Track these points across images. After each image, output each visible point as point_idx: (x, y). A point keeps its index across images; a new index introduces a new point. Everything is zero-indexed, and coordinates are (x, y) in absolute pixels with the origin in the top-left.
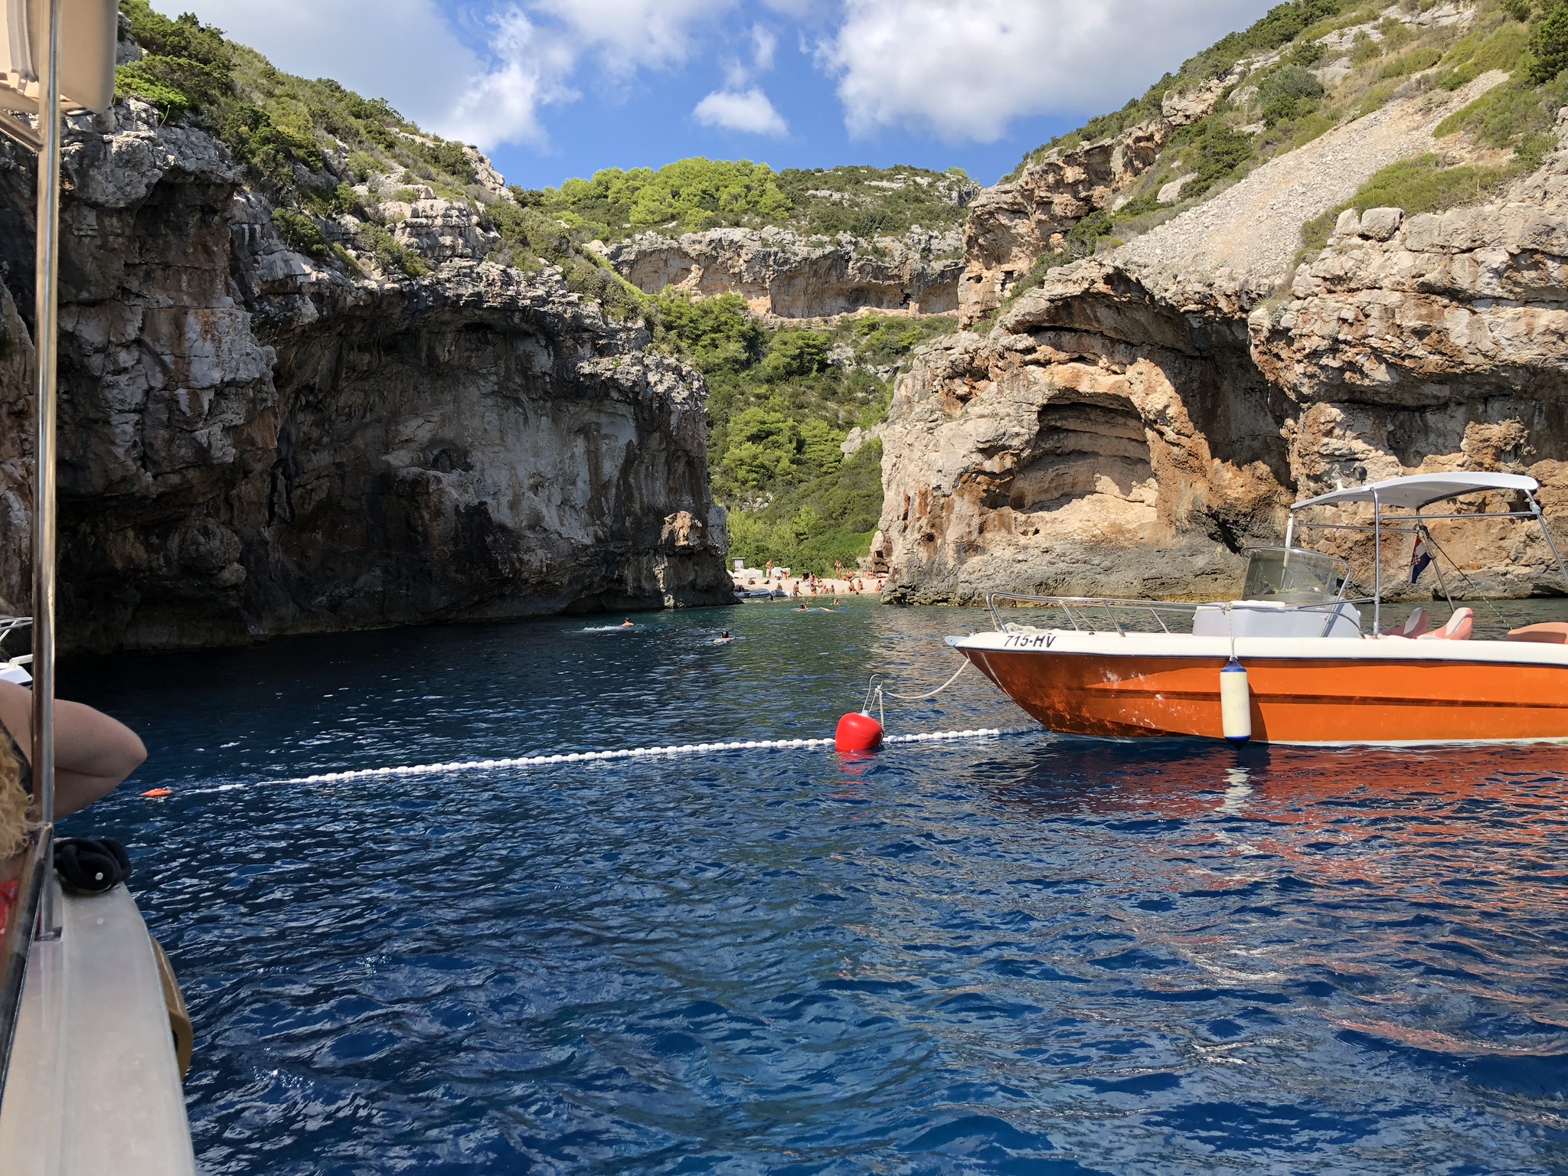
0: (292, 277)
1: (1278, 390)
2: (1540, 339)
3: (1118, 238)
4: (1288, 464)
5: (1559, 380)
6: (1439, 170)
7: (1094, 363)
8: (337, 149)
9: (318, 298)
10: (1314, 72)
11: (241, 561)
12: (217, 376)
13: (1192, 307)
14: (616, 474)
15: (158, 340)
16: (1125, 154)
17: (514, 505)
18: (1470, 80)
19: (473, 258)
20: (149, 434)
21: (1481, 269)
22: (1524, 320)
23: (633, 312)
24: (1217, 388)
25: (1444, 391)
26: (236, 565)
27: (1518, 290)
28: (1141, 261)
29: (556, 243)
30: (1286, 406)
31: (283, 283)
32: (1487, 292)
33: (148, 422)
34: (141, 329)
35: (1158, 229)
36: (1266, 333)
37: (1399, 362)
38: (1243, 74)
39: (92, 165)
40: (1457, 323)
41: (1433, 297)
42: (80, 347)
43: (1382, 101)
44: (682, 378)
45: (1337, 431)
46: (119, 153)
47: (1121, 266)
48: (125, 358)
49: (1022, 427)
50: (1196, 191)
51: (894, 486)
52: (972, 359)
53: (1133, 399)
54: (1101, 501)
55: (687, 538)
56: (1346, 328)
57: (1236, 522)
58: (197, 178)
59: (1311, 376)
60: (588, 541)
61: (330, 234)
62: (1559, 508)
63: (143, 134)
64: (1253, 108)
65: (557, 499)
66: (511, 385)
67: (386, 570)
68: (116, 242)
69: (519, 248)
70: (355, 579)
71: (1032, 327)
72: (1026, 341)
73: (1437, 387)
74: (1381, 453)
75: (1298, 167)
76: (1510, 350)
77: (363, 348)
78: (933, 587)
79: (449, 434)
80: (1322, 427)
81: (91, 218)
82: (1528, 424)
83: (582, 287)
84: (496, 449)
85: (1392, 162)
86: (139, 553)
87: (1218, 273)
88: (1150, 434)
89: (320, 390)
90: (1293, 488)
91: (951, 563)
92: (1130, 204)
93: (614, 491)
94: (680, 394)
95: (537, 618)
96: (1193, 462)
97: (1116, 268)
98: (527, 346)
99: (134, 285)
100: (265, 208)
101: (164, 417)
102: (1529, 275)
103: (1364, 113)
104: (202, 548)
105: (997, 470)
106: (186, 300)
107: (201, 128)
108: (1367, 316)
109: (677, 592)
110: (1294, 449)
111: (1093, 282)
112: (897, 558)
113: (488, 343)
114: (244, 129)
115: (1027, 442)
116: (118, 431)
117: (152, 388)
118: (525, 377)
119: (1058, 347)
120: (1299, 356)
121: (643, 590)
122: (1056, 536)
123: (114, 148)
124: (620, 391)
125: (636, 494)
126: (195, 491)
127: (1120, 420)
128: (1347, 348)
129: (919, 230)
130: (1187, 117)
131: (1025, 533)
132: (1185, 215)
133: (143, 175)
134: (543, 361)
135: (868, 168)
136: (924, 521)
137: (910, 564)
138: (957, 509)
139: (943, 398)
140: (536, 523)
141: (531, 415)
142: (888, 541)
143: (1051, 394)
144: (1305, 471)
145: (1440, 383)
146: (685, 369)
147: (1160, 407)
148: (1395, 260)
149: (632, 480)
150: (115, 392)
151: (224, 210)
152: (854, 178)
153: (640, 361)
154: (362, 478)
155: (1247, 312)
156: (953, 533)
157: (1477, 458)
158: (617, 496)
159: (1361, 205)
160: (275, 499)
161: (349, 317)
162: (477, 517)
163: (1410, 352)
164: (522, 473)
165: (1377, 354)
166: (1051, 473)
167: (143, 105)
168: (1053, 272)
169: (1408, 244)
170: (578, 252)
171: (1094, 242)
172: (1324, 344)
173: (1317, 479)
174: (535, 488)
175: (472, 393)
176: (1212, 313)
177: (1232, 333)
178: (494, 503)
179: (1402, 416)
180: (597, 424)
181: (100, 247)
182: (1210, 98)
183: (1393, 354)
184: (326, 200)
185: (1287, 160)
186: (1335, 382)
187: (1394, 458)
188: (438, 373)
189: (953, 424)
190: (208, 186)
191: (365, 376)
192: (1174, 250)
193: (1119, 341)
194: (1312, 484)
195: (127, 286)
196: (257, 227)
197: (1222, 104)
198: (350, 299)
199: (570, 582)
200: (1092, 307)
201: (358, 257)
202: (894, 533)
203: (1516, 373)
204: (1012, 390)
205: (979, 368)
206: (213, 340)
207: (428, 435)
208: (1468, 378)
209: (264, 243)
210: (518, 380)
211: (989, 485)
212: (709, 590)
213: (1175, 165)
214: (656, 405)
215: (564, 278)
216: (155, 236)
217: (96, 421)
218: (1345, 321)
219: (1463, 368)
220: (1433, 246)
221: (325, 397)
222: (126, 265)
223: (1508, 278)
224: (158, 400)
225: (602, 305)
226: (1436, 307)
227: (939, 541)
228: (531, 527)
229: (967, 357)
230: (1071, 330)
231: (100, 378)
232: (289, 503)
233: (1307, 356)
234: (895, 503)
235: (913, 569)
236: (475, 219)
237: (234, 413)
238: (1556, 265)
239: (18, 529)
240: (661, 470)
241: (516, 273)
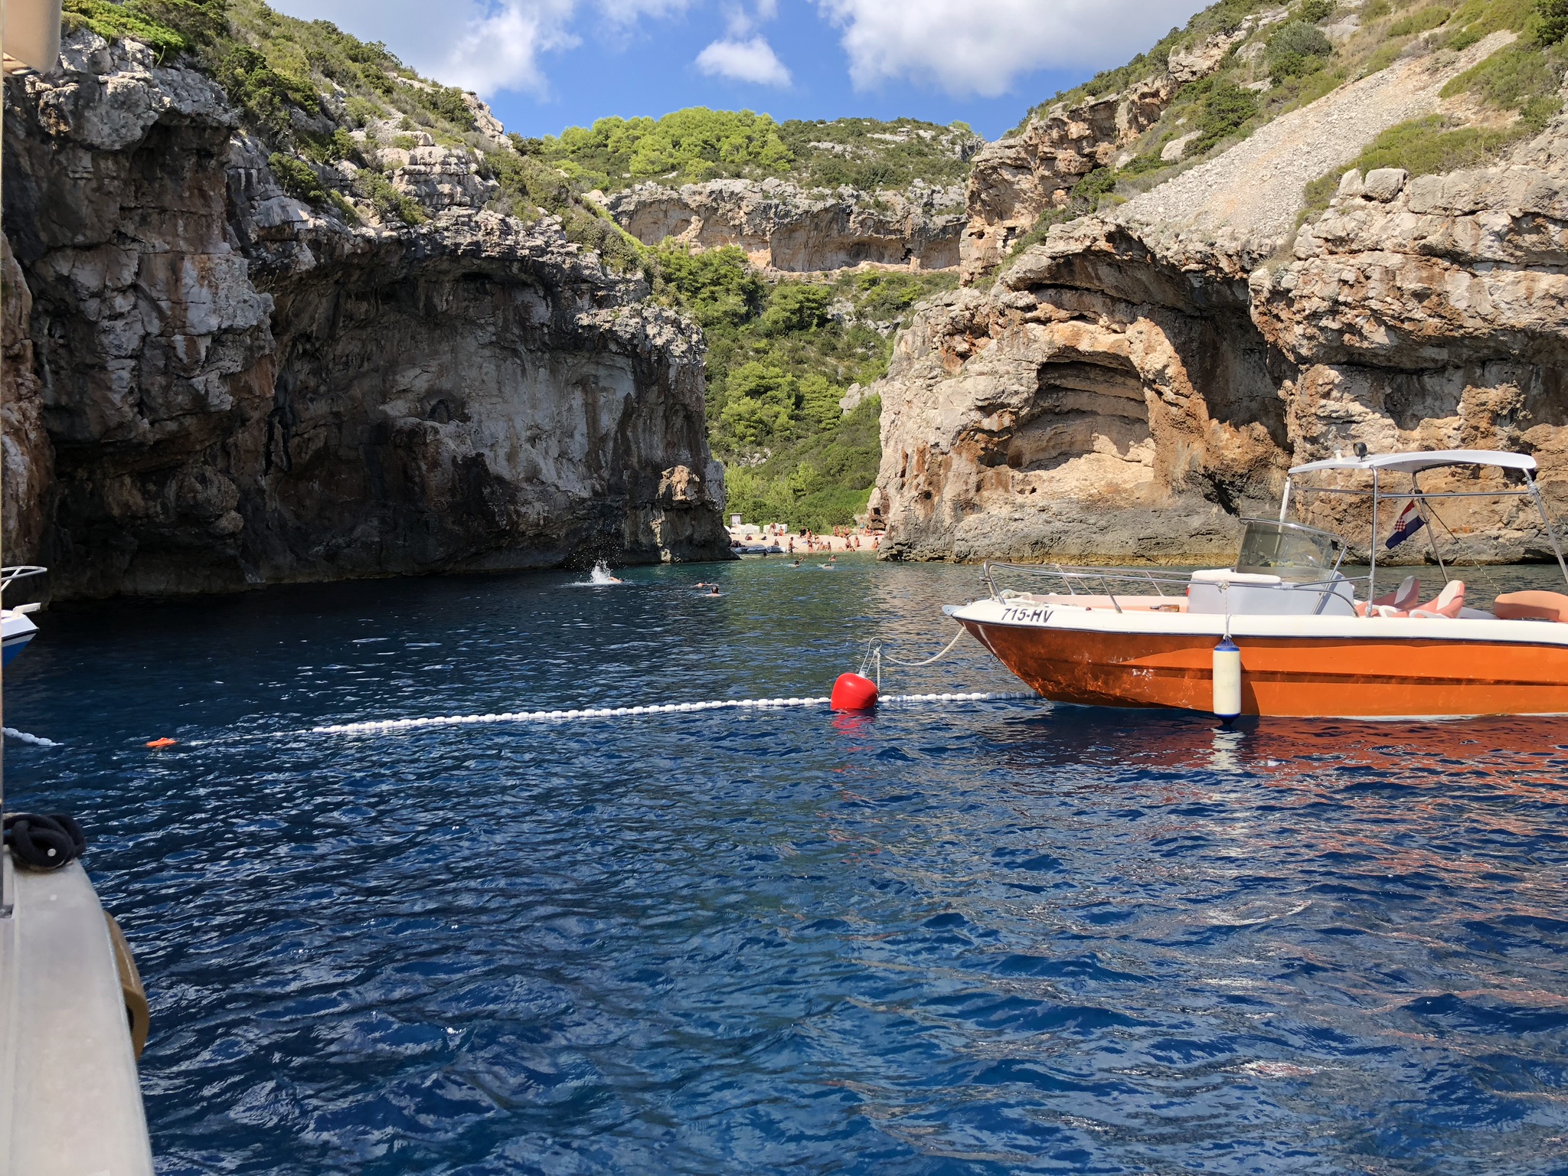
0: (289, 223)
1: (1277, 351)
2: (1540, 303)
3: (1120, 196)
4: (1286, 426)
5: (1557, 344)
6: (1444, 131)
7: (1094, 321)
8: (335, 94)
9: (315, 245)
10: (1322, 29)
11: (238, 510)
12: (214, 323)
13: (1193, 266)
14: (614, 427)
15: (154, 285)
16: (1130, 111)
17: (511, 457)
18: (1477, 41)
19: (471, 206)
20: (146, 381)
21: (1483, 232)
22: (1524, 284)
23: (632, 263)
24: (1216, 348)
25: (1443, 355)
26: (233, 513)
27: (1518, 253)
28: (1144, 219)
29: (555, 192)
30: (1284, 367)
31: (280, 229)
32: (1488, 255)
33: (145, 368)
34: (137, 274)
35: (1161, 187)
36: (1266, 294)
37: (1399, 324)
38: (1251, 30)
39: (87, 106)
40: (1458, 286)
41: (1434, 260)
42: (76, 291)
43: (1390, 59)
44: (681, 331)
45: (1335, 394)
46: (114, 95)
47: (1123, 224)
48: (121, 303)
49: (1021, 385)
50: (1200, 149)
51: (892, 443)
52: (973, 316)
53: (1132, 358)
54: (1098, 460)
55: (684, 493)
56: (1346, 289)
57: (1232, 483)
58: (193, 120)
59: (1311, 338)
60: (585, 494)
61: (328, 180)
62: (1552, 472)
63: (138, 75)
64: (1260, 65)
65: (554, 452)
66: (508, 335)
67: (383, 521)
68: (113, 186)
69: (518, 197)
70: (353, 529)
71: (1033, 285)
72: (1027, 298)
73: (1436, 350)
74: (1378, 415)
75: (1304, 125)
76: (1509, 314)
77: (361, 297)
78: (930, 544)
79: (446, 384)
80: (1320, 389)
81: (86, 160)
82: (1525, 389)
83: (581, 237)
84: (494, 400)
85: (1398, 122)
86: (137, 500)
87: (1220, 232)
88: (1148, 394)
89: (317, 338)
90: (1290, 450)
91: (948, 521)
92: (1134, 162)
93: (611, 444)
94: (679, 347)
95: (534, 570)
96: (1190, 422)
97: (1118, 226)
98: (527, 296)
99: (130, 229)
100: (262, 153)
101: (161, 363)
102: (1530, 239)
103: (1371, 72)
104: (199, 496)
105: (995, 428)
106: (183, 245)
107: (197, 70)
108: (1368, 278)
109: (674, 547)
110: (1292, 410)
111: (1095, 240)
112: (894, 516)
113: (486, 293)
114: (240, 71)
115: (1026, 400)
116: (114, 376)
117: (148, 334)
118: (523, 327)
119: (1059, 305)
120: (1298, 317)
121: (641, 544)
122: (1053, 495)
123: (110, 89)
124: (618, 343)
125: (634, 447)
126: (192, 438)
127: (1120, 379)
128: (1347, 310)
129: (922, 185)
130: (1194, 73)
131: (1022, 492)
132: (1189, 173)
133: (139, 117)
134: (542, 312)
135: (870, 120)
136: (922, 478)
137: (906, 522)
138: (954, 467)
139: (943, 355)
140: (533, 476)
141: (528, 366)
142: (885, 498)
143: (1051, 352)
144: (1303, 433)
145: (1439, 346)
146: (684, 322)
147: (1159, 367)
148: (1397, 221)
149: (629, 434)
150: (111, 337)
151: (220, 154)
152: (856, 131)
153: (639, 313)
154: (359, 428)
155: (1248, 272)
156: (950, 491)
157: (1473, 422)
158: (615, 449)
159: (1366, 164)
160: (272, 448)
161: (346, 265)
162: (474, 467)
163: (1409, 315)
164: (519, 424)
165: (1377, 317)
166: (1049, 432)
167: (139, 46)
168: (1055, 229)
169: (1411, 205)
170: (577, 201)
171: (1097, 200)
172: (1325, 305)
173: (1313, 440)
175: (470, 344)
176: (1212, 272)
177: (1233, 293)
178: (492, 454)
179: (1400, 379)
180: (595, 376)
181: (94, 190)
182: (1217, 54)
183: (1393, 317)
184: (324, 145)
185: (1293, 118)
186: (1334, 344)
187: (1391, 421)
188: (435, 322)
189: (952, 382)
190: (204, 129)
191: (363, 324)
192: (1176, 209)
193: (1119, 300)
194: (1308, 446)
195: (123, 230)
196: (254, 172)
197: (1229, 61)
198: (347, 247)
199: (567, 535)
200: (1094, 265)
201: (356, 204)
202: (891, 491)
203: (1515, 337)
204: (1012, 348)
205: (979, 326)
206: (210, 286)
207: (425, 386)
208: (1466, 342)
209: (261, 188)
210: (516, 331)
211: (987, 443)
212: (705, 545)
213: (1179, 122)
214: (654, 358)
215: (564, 228)
216: (151, 180)
217: (93, 367)
218: (1345, 282)
219: (1462, 331)
220: (1436, 208)
221: (322, 345)
222: (122, 208)
223: (1509, 241)
224: (155, 346)
225: (601, 256)
226: (1437, 270)
227: (936, 499)
228: (529, 480)
229: (967, 314)
230: (1072, 288)
231: (96, 323)
232: (286, 452)
233: (1306, 318)
234: (893, 460)
235: (910, 527)
236: (474, 167)
237: (232, 361)
238: (1558, 228)
239: (15, 473)
240: (659, 424)
241: (514, 222)
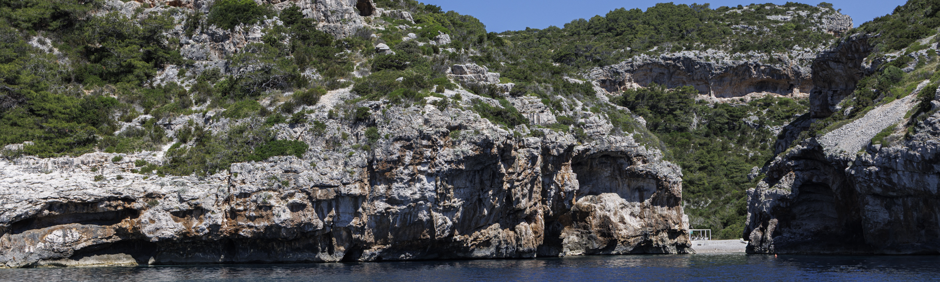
20: (553, 202)
21: (898, 163)
28: (825, 143)
35: (835, 131)
37: (881, 186)
41: (888, 169)
45: (870, 203)
50: (851, 115)
55: (674, 227)
74: (883, 210)
80: (865, 202)
88: (834, 197)
94: (672, 175)
106: (564, 171)
113: (608, 160)
115: (795, 198)
116: (548, 202)
117: (556, 192)
119: (807, 165)
122: (806, 230)
124: (652, 175)
129: (799, 48)
132: (845, 125)
134: (626, 166)
135: (770, 6)
136: (760, 223)
138: (771, 219)
141: (621, 182)
143: (803, 182)
144: (863, 214)
148: (878, 159)
152: (760, 12)
155: (847, 167)
162: (606, 219)
165: (875, 183)
166: (805, 208)
169: (881, 155)
175: (602, 176)
178: (609, 214)
180: (643, 186)
189: (770, 190)
193: (826, 164)
199: (634, 241)
203: (911, 190)
204: (790, 180)
205: (781, 170)
206: (570, 181)
208: (899, 191)
210: (617, 172)
211: (782, 211)
214: (663, 179)
219: (897, 189)
220: (887, 156)
224: (556, 195)
228: (621, 222)
230: (811, 159)
241: (619, 138)
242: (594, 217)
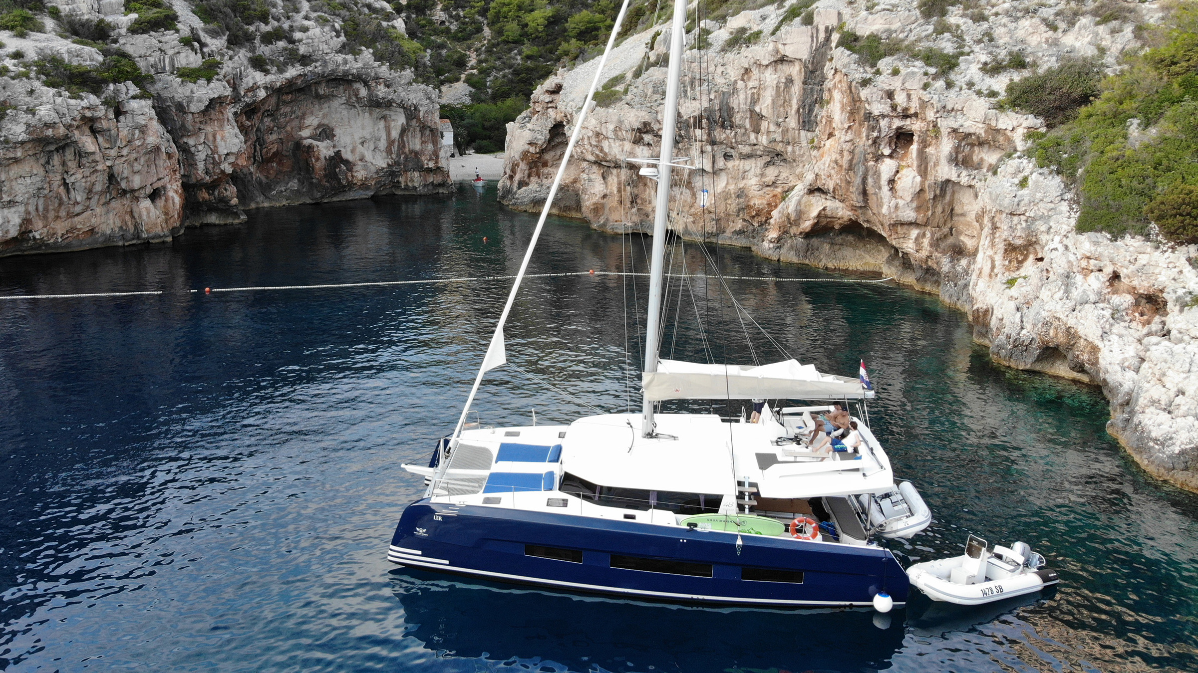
0: (255, 84)
12: (226, 151)
14: (397, 137)
15: (209, 142)
17: (353, 151)
19: (331, 53)
25: (607, 163)
27: (617, 137)
29: (371, 37)
32: (611, 136)
33: (207, 164)
34: (205, 139)
40: (605, 145)
42: (188, 146)
48: (200, 147)
49: (543, 136)
55: (428, 164)
60: (385, 165)
61: (273, 52)
65: (372, 148)
66: (351, 101)
67: (299, 180)
68: (198, 120)
69: (353, 44)
70: (287, 184)
71: (553, 92)
77: (288, 93)
79: (326, 122)
80: (581, 170)
84: (346, 127)
89: (272, 110)
93: (397, 143)
94: (425, 102)
98: (357, 85)
100: (246, 56)
101: (212, 162)
104: (225, 194)
105: (535, 152)
113: (340, 86)
115: (544, 142)
116: (199, 167)
117: (208, 155)
118: (357, 98)
121: (408, 186)
124: (396, 103)
125: (407, 145)
126: (222, 179)
131: (546, 178)
134: (363, 92)
137: (503, 187)
138: (521, 167)
141: (360, 112)
143: (554, 123)
149: (405, 139)
150: (198, 156)
154: (290, 143)
158: (399, 146)
160: (256, 154)
162: (337, 159)
163: (595, 152)
164: (356, 137)
170: (383, 37)
174: (362, 143)
175: (336, 103)
178: (344, 151)
180: (389, 116)
188: (320, 98)
191: (290, 102)
195: (201, 128)
196: (242, 69)
198: (280, 85)
199: (375, 185)
204: (541, 120)
207: (317, 123)
210: (354, 99)
211: (532, 158)
214: (413, 108)
217: (193, 164)
222: (200, 124)
223: (615, 133)
224: (210, 158)
226: (600, 139)
227: (514, 179)
231: (194, 153)
232: (262, 156)
236: (334, 34)
237: (232, 159)
240: (418, 135)
241: (350, 57)
242: (318, 159)
